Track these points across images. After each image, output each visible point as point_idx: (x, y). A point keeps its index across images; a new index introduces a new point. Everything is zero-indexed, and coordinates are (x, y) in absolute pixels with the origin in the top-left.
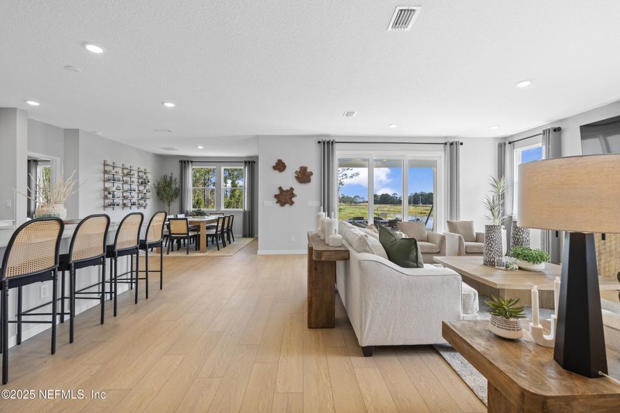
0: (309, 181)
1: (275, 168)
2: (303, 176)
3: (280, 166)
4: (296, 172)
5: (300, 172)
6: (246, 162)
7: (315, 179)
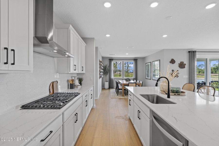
0: (184, 67)
1: (170, 62)
2: (182, 65)
3: (173, 61)
4: (179, 64)
5: (180, 64)
6: (134, 59)
7: (187, 66)
